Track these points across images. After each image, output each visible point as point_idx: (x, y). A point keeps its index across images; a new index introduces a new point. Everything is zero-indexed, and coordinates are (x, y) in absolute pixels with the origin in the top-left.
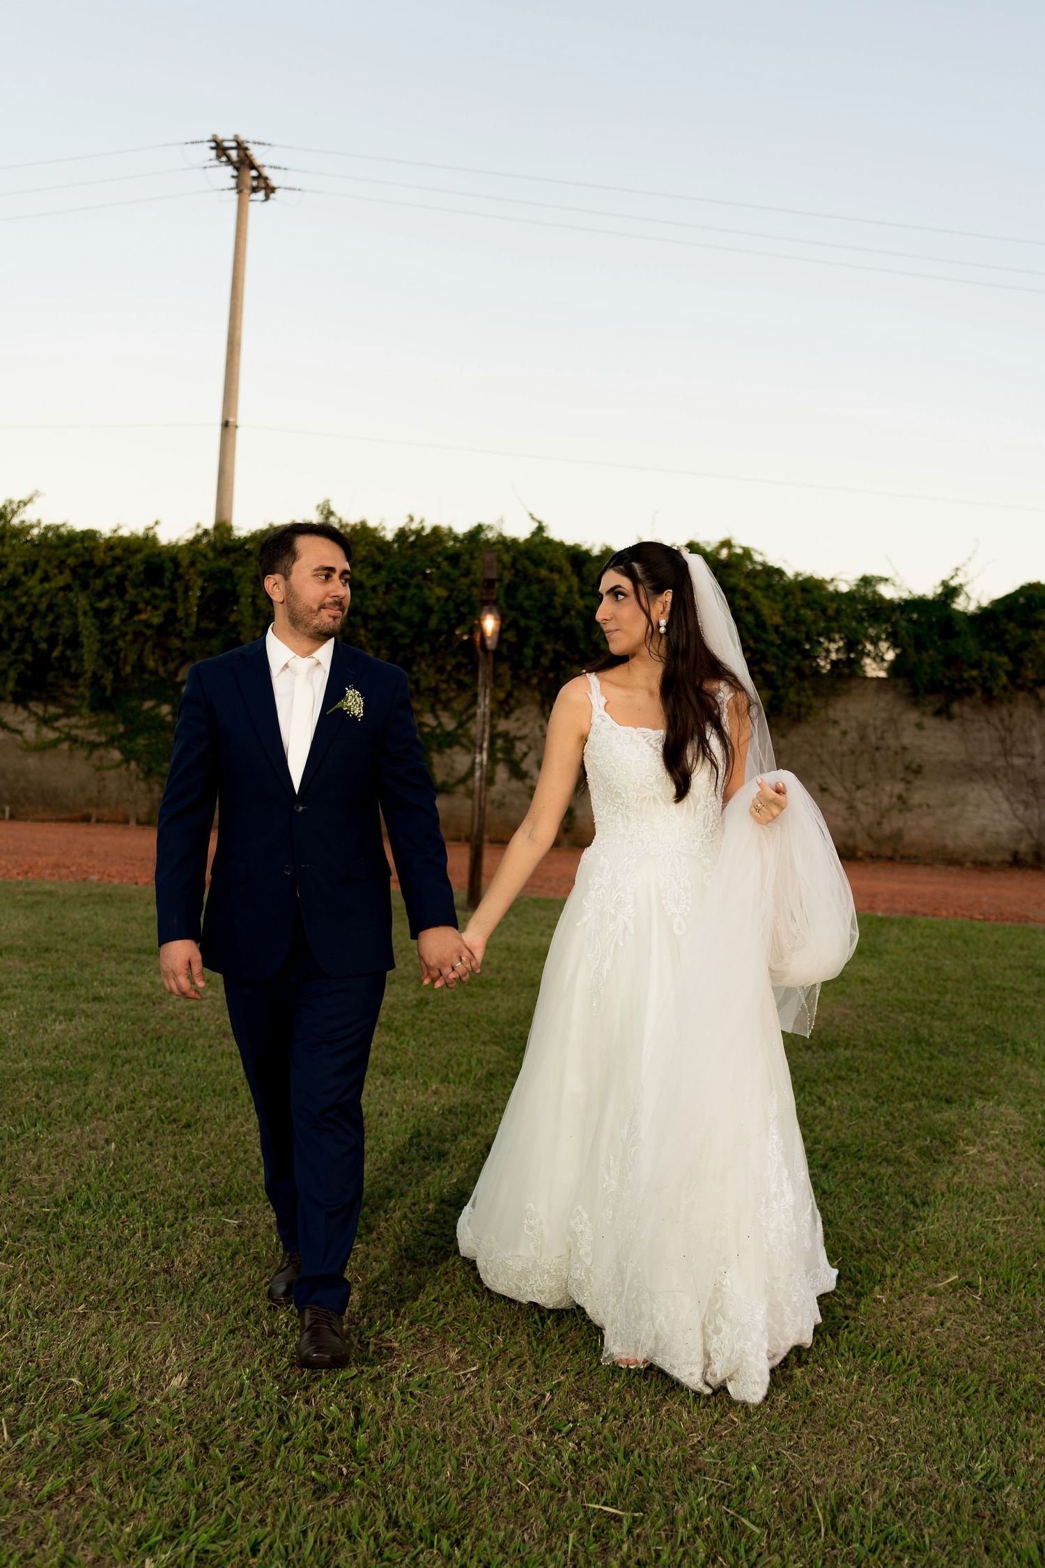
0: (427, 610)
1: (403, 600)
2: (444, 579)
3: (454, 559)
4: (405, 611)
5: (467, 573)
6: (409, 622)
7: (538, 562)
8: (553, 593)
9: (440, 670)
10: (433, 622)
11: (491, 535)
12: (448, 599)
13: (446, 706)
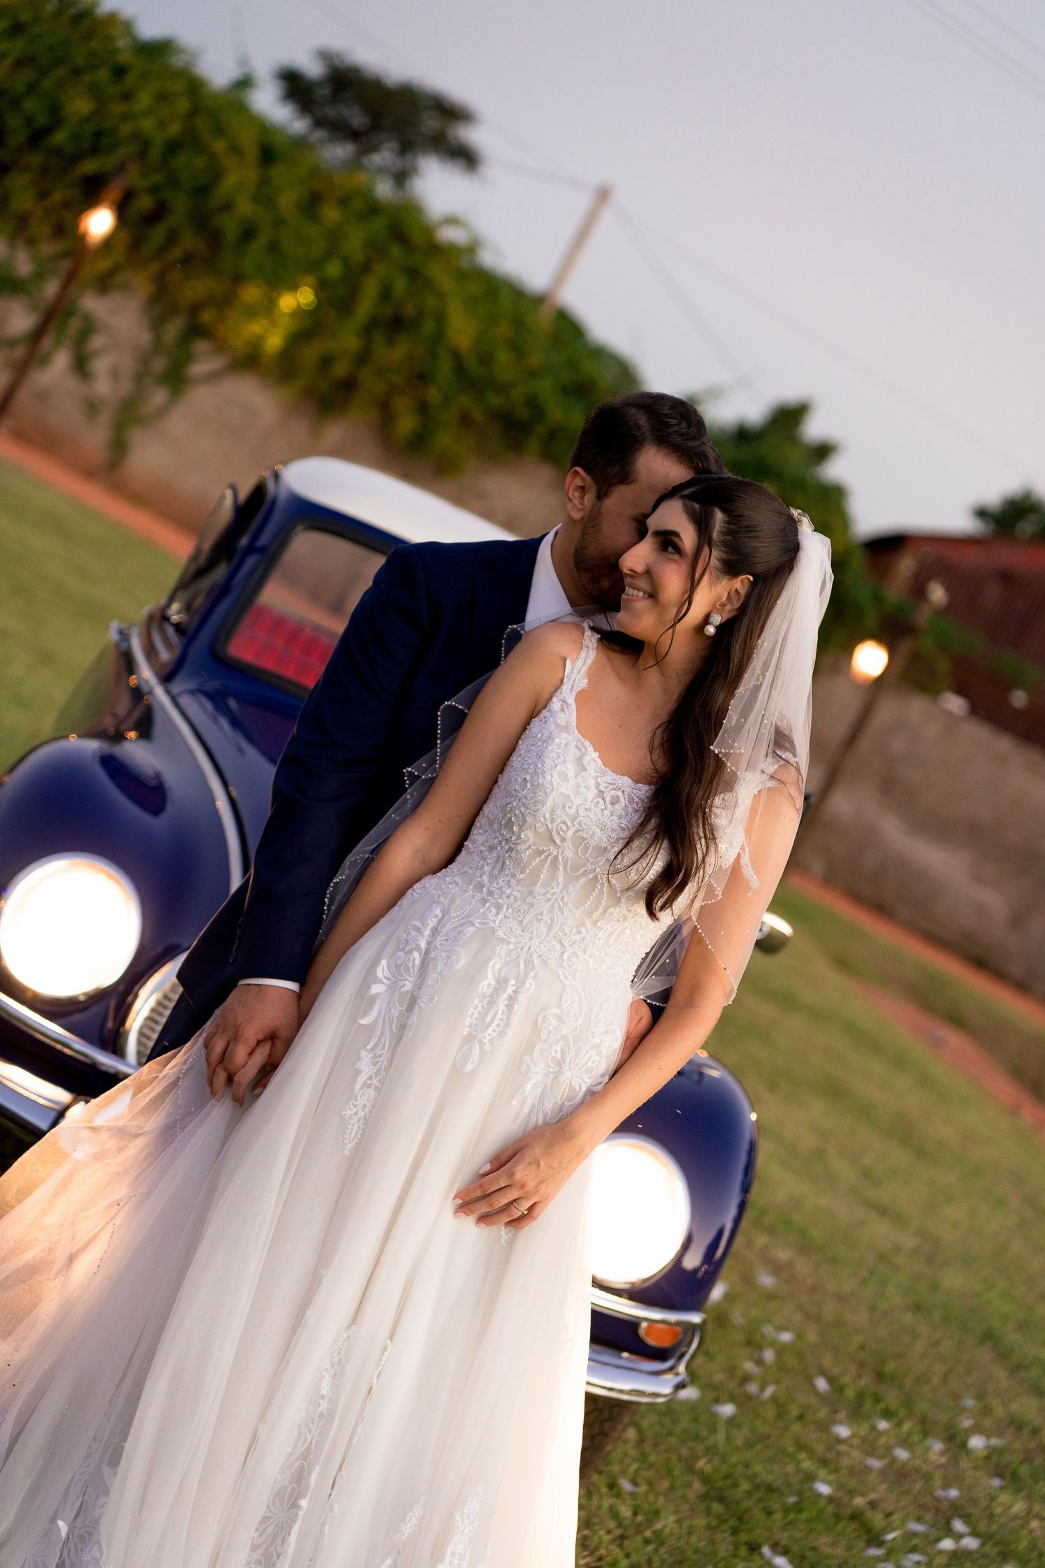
0: (56, 117)
1: (32, 88)
2: (95, 91)
3: (119, 72)
4: (30, 104)
5: (127, 97)
6: (29, 120)
7: (219, 130)
8: (217, 175)
9: (44, 195)
10: (60, 137)
11: (178, 61)
12: (87, 119)
13: (31, 242)
